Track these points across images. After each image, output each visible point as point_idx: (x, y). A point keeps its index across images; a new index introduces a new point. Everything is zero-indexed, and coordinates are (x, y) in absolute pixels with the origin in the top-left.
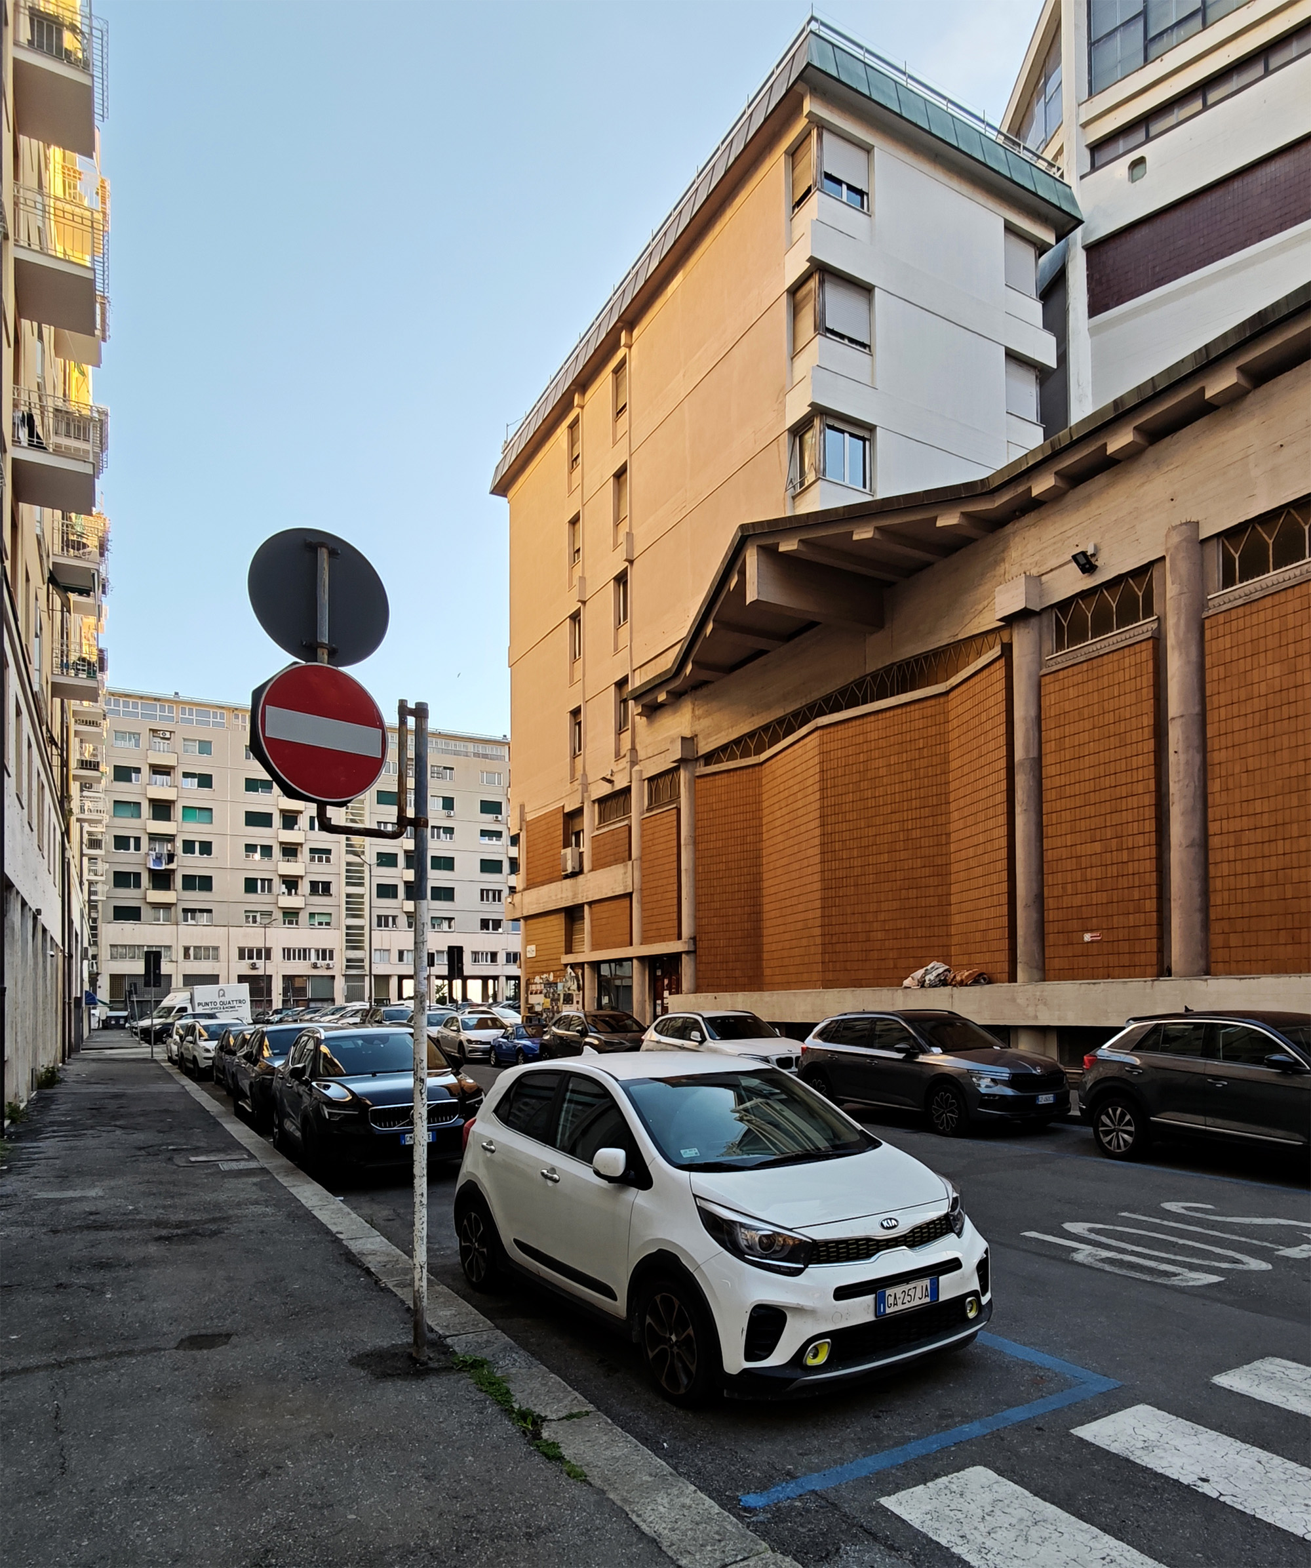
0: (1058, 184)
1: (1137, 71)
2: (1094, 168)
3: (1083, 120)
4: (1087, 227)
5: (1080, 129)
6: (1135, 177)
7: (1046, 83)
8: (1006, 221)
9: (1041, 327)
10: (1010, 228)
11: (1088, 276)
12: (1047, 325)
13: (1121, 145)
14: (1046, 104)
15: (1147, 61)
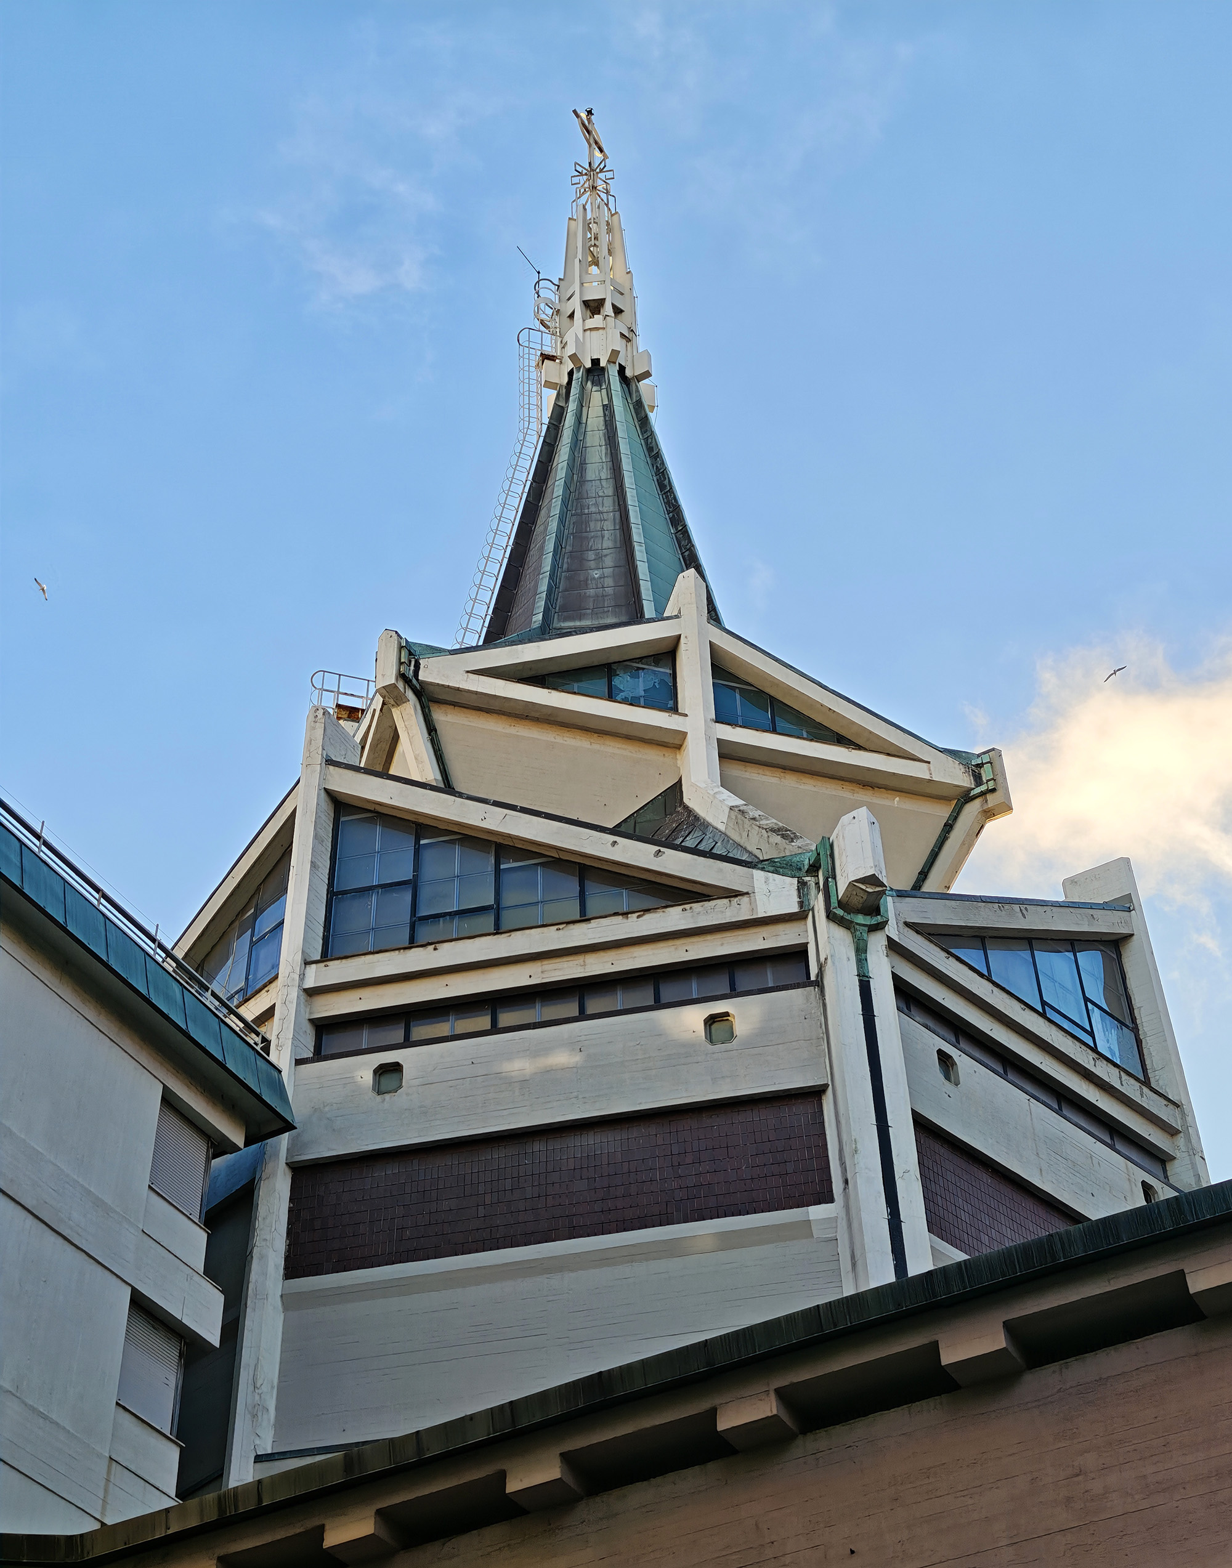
0: (260, 1062)
1: (399, 949)
2: (319, 1055)
3: (310, 983)
4: (299, 1135)
5: (303, 996)
6: (383, 1088)
7: (255, 916)
8: (165, 1088)
9: (201, 1270)
10: (169, 1101)
11: (290, 1210)
12: (212, 1271)
13: (365, 1037)
14: (253, 944)
15: (412, 943)
